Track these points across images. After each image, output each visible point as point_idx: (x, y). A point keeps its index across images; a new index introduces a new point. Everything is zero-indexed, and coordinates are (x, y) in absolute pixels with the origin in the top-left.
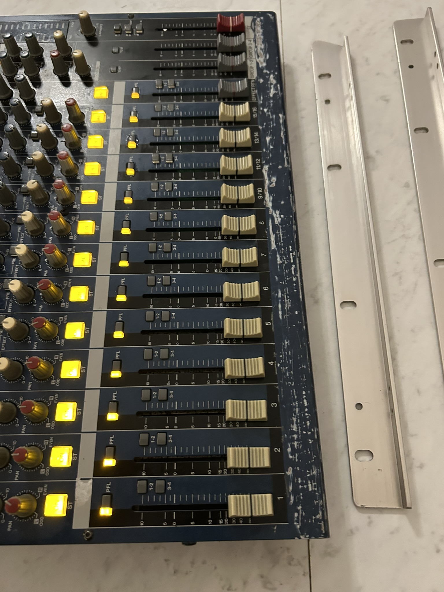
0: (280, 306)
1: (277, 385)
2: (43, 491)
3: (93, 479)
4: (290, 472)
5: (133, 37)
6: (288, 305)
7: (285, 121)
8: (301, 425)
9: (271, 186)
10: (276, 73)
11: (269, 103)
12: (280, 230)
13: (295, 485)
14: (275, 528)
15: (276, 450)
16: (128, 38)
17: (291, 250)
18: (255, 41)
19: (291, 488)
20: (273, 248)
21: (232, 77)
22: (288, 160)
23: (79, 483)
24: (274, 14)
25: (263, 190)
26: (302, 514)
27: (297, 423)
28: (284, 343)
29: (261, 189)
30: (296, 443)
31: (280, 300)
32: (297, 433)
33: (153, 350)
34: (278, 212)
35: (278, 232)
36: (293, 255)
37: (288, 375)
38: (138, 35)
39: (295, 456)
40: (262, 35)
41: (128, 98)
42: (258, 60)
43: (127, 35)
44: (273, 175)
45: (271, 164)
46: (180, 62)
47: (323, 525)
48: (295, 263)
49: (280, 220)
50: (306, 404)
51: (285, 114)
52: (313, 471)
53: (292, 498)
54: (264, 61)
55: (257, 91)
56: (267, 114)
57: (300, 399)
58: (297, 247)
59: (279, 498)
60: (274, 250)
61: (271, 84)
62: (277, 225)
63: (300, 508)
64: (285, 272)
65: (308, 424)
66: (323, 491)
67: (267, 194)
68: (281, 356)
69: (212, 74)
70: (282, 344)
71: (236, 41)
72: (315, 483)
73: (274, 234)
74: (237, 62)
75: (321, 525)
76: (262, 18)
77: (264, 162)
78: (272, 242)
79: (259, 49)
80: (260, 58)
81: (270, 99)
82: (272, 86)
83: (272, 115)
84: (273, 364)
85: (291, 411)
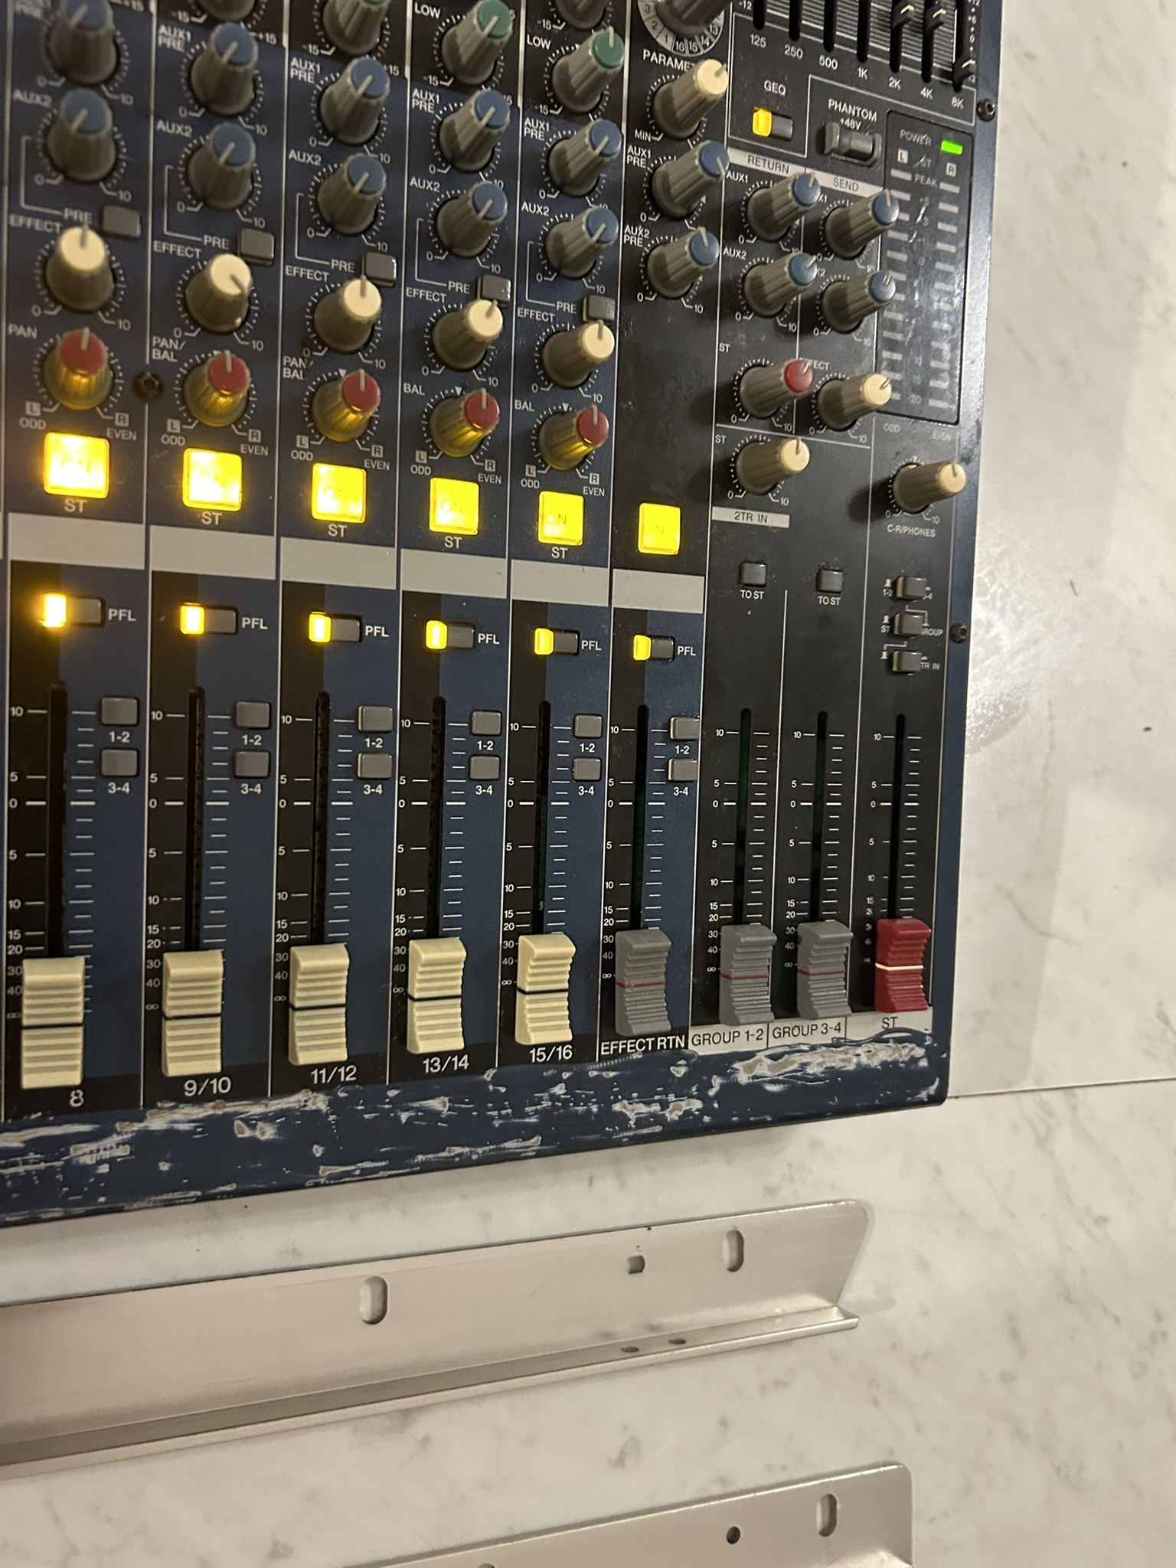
5: (876, 641)
7: (514, 1157)
10: (706, 1119)
11: (587, 1101)
12: (43, 1165)
16: (874, 622)
18: (836, 1044)
22: (348, 1174)
24: (937, 1098)
25: (219, 1096)
29: (224, 1087)
34: (123, 1152)
35: (32, 1155)
38: (884, 656)
40: (859, 1065)
41: (635, 622)
42: (759, 1056)
43: (886, 619)
44: (281, 1129)
45: (332, 1117)
46: (770, 800)
49: (88, 1160)
51: (539, 1155)
54: (755, 1077)
55: (639, 1056)
56: (546, 1095)
61: (664, 1105)
62: (67, 1153)
69: (714, 906)
73: (25, 1142)
76: (924, 1063)
77: (342, 1095)
79: (806, 1058)
80: (770, 1061)
81: (606, 1103)
82: (656, 1108)
83: (536, 1112)
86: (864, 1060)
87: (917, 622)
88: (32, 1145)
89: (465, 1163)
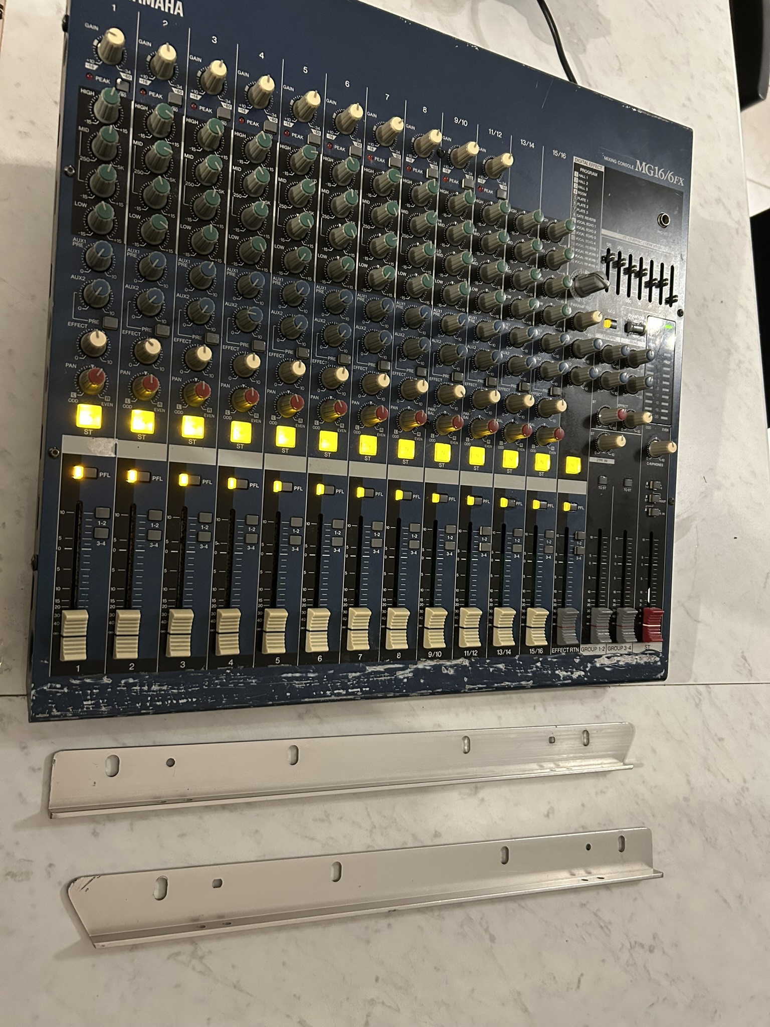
0: (298, 675)
1: (205, 668)
2: (106, 402)
3: (115, 457)
4: (106, 680)
5: (643, 504)
6: (297, 685)
7: (523, 688)
8: (157, 696)
9: (443, 667)
10: (586, 679)
11: (547, 669)
12: (389, 678)
13: (90, 686)
14: (46, 662)
15: (132, 665)
16: (643, 497)
17: (364, 689)
18: (629, 654)
19: (88, 681)
20: (367, 668)
21: (584, 625)
22: (474, 689)
23: (112, 442)
24: (664, 678)
25: (438, 658)
26: (58, 692)
27: (160, 690)
28: (254, 679)
29: (440, 655)
30: (138, 688)
31: (304, 675)
32: (149, 690)
33: (257, 526)
34: (411, 675)
35: (386, 674)
36: (358, 691)
37: (216, 681)
38: (646, 510)
39: (123, 687)
40: (637, 662)
41: (564, 497)
42: (604, 656)
43: (646, 497)
44: (456, 671)
45: (470, 668)
46: (608, 562)
47: (45, 715)
48: (348, 694)
49: (401, 677)
50: (180, 701)
51: (532, 687)
52: (105, 706)
53: (78, 682)
54: (602, 664)
55: (564, 654)
56: (534, 666)
57: (187, 695)
58: (367, 697)
59: (78, 667)
60: (365, 670)
61: (572, 673)
62: (395, 674)
63: (66, 690)
64: (339, 682)
65: (158, 703)
66: (81, 717)
67: (433, 663)
68: (238, 674)
69: (589, 600)
70: (253, 675)
71: (628, 632)
72: (91, 709)
73: (384, 669)
74: (601, 632)
75: (45, 713)
76: (659, 663)
77: (473, 660)
78: (374, 667)
79: (619, 658)
80: (607, 659)
81: (553, 670)
82: (569, 673)
83: (532, 672)
84: (230, 665)
85: (173, 685)
86: (639, 661)
87: (657, 498)
88: (387, 670)
89: (509, 688)
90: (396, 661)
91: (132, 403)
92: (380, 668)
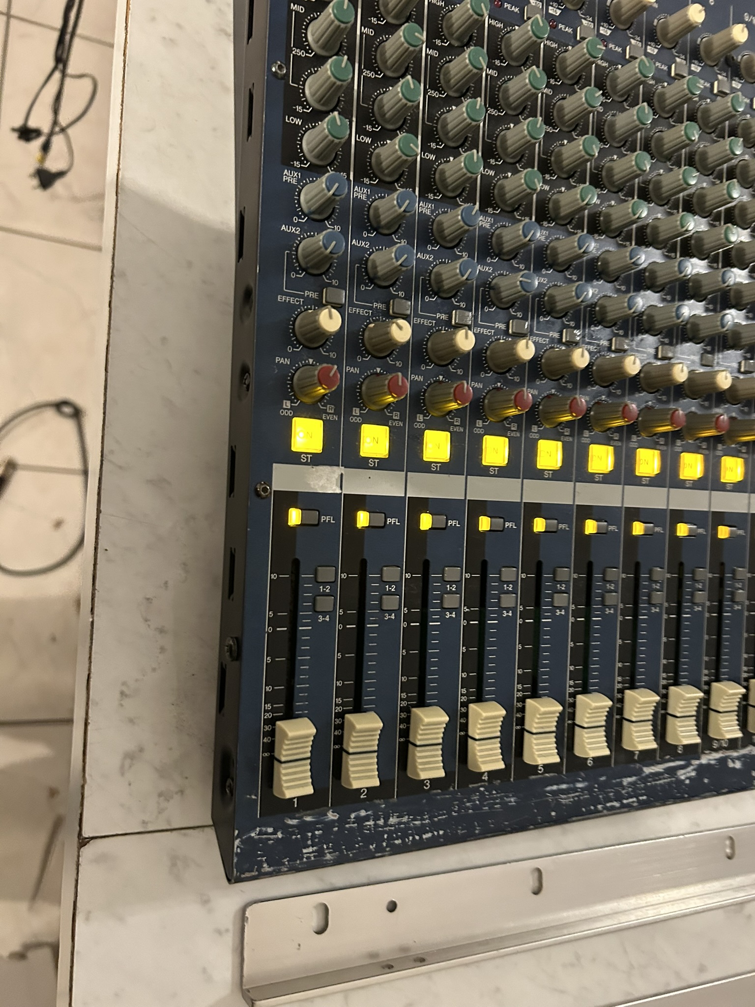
0: (564, 786)
1: (454, 788)
2: (328, 414)
3: (341, 494)
4: (332, 816)
6: (565, 800)
8: (396, 832)
12: (669, 780)
13: (311, 827)
14: (253, 797)
15: (364, 792)
17: (641, 798)
19: (309, 819)
20: (645, 770)
23: (337, 472)
25: (724, 750)
26: (270, 839)
27: (400, 823)
28: (513, 796)
30: (371, 823)
31: (572, 786)
32: (386, 824)
33: (514, 583)
34: (693, 774)
35: (666, 775)
36: (633, 802)
37: (468, 804)
39: (354, 823)
44: (743, 764)
47: (253, 874)
48: (623, 806)
49: (683, 777)
50: (424, 837)
52: (330, 853)
53: (294, 822)
57: (434, 827)
58: (643, 806)
60: (642, 771)
62: (676, 774)
63: (280, 835)
64: (612, 792)
65: (397, 842)
66: (298, 870)
67: (719, 755)
68: (494, 792)
70: (511, 792)
72: (313, 858)
73: (664, 769)
75: (252, 871)
78: (653, 768)
84: (484, 781)
85: (417, 813)
88: (667, 770)
90: (676, 756)
91: (361, 415)
92: (659, 768)
